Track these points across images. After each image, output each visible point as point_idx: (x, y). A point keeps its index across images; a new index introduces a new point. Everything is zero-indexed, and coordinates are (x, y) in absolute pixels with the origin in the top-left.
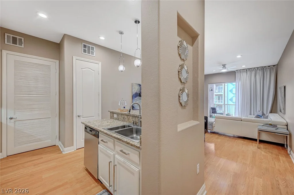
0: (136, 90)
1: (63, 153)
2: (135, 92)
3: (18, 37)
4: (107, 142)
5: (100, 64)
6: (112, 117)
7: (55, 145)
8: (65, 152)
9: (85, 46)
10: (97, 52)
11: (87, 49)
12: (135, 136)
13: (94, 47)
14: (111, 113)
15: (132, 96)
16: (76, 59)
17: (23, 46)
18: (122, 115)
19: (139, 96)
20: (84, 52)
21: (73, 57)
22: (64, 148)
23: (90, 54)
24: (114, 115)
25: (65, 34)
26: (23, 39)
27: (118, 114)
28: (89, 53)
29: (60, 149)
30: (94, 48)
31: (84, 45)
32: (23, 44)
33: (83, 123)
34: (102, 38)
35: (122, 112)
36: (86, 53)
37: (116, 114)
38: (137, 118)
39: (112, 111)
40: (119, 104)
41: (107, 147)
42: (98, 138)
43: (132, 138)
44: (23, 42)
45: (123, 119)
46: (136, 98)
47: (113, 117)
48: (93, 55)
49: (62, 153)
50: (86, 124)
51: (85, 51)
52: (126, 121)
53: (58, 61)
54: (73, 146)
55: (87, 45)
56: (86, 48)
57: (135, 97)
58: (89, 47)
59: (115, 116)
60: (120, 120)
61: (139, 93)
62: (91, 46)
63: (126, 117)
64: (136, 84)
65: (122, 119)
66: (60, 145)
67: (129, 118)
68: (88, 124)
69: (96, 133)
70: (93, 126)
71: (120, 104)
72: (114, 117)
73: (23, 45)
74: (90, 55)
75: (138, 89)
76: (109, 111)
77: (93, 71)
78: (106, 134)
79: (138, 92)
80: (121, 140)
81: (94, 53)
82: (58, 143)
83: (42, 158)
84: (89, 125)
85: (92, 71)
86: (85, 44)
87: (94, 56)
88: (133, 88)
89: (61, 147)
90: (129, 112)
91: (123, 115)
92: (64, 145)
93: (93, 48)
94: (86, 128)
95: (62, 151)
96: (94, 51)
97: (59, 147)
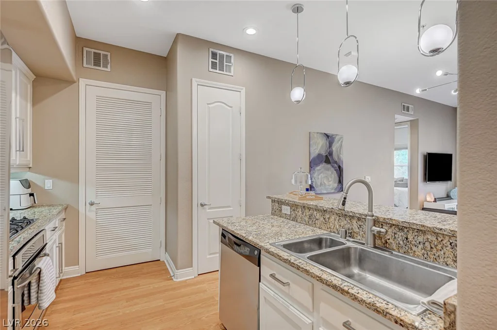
0: (319, 147)
1: (174, 280)
2: (317, 152)
3: (102, 52)
4: (288, 284)
5: (243, 91)
6: (277, 212)
7: (159, 260)
8: (177, 279)
9: (214, 55)
10: (237, 67)
11: (217, 61)
12: (356, 270)
13: (231, 55)
14: (273, 201)
15: (310, 163)
16: (198, 85)
17: (109, 69)
18: (307, 210)
19: (325, 162)
20: (212, 68)
21: (191, 80)
22: (176, 271)
23: (223, 71)
24: (283, 207)
25: (177, 34)
26: (109, 54)
27: (294, 206)
28: (222, 69)
29: (167, 269)
30: (231, 57)
31: (212, 52)
32: (110, 64)
33: (218, 224)
34: (251, 31)
35: (305, 202)
36: (216, 69)
37: (288, 204)
38: (354, 222)
39: (276, 196)
40: (293, 182)
41: (288, 295)
42: (259, 265)
43: (350, 276)
44: (109, 61)
45: (310, 218)
46: (318, 168)
47: (281, 211)
48: (230, 72)
49: (172, 279)
50: (225, 226)
51: (214, 65)
52: (318, 226)
53: (165, 92)
54: (192, 267)
55: (219, 52)
56: (216, 59)
57: (317, 165)
58: (222, 56)
59: (286, 210)
60: (299, 220)
61: (326, 156)
62: (225, 53)
63: (318, 215)
64: (318, 134)
65: (307, 219)
66: (167, 261)
67: (329, 218)
68: (231, 228)
69: (252, 251)
70: (244, 235)
71: (296, 181)
72: (283, 212)
73: (109, 66)
74: (225, 73)
75: (322, 146)
76: (269, 197)
77: (229, 108)
78: (286, 261)
79: (324, 153)
80: (348, 293)
81: (232, 68)
82: (164, 257)
83: (138, 285)
84: (233, 231)
85: (227, 107)
86: (215, 51)
87: (232, 74)
88: (311, 143)
89: (169, 265)
90: (344, 204)
91: (309, 209)
92: (175, 261)
93: (229, 57)
94: (223, 235)
95: (172, 275)
96: (231, 65)
97: (166, 265)
